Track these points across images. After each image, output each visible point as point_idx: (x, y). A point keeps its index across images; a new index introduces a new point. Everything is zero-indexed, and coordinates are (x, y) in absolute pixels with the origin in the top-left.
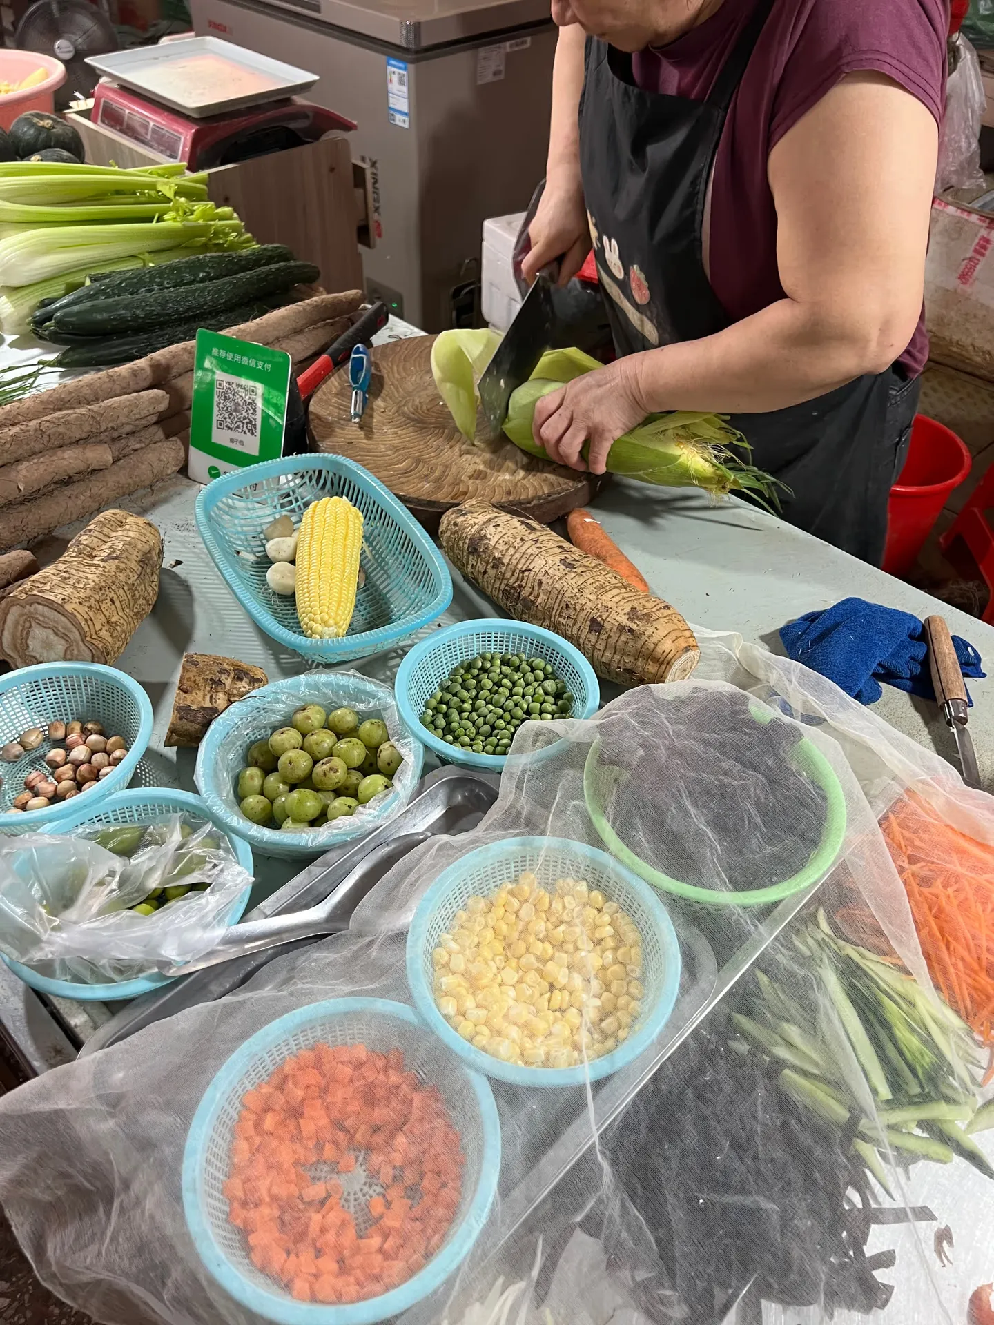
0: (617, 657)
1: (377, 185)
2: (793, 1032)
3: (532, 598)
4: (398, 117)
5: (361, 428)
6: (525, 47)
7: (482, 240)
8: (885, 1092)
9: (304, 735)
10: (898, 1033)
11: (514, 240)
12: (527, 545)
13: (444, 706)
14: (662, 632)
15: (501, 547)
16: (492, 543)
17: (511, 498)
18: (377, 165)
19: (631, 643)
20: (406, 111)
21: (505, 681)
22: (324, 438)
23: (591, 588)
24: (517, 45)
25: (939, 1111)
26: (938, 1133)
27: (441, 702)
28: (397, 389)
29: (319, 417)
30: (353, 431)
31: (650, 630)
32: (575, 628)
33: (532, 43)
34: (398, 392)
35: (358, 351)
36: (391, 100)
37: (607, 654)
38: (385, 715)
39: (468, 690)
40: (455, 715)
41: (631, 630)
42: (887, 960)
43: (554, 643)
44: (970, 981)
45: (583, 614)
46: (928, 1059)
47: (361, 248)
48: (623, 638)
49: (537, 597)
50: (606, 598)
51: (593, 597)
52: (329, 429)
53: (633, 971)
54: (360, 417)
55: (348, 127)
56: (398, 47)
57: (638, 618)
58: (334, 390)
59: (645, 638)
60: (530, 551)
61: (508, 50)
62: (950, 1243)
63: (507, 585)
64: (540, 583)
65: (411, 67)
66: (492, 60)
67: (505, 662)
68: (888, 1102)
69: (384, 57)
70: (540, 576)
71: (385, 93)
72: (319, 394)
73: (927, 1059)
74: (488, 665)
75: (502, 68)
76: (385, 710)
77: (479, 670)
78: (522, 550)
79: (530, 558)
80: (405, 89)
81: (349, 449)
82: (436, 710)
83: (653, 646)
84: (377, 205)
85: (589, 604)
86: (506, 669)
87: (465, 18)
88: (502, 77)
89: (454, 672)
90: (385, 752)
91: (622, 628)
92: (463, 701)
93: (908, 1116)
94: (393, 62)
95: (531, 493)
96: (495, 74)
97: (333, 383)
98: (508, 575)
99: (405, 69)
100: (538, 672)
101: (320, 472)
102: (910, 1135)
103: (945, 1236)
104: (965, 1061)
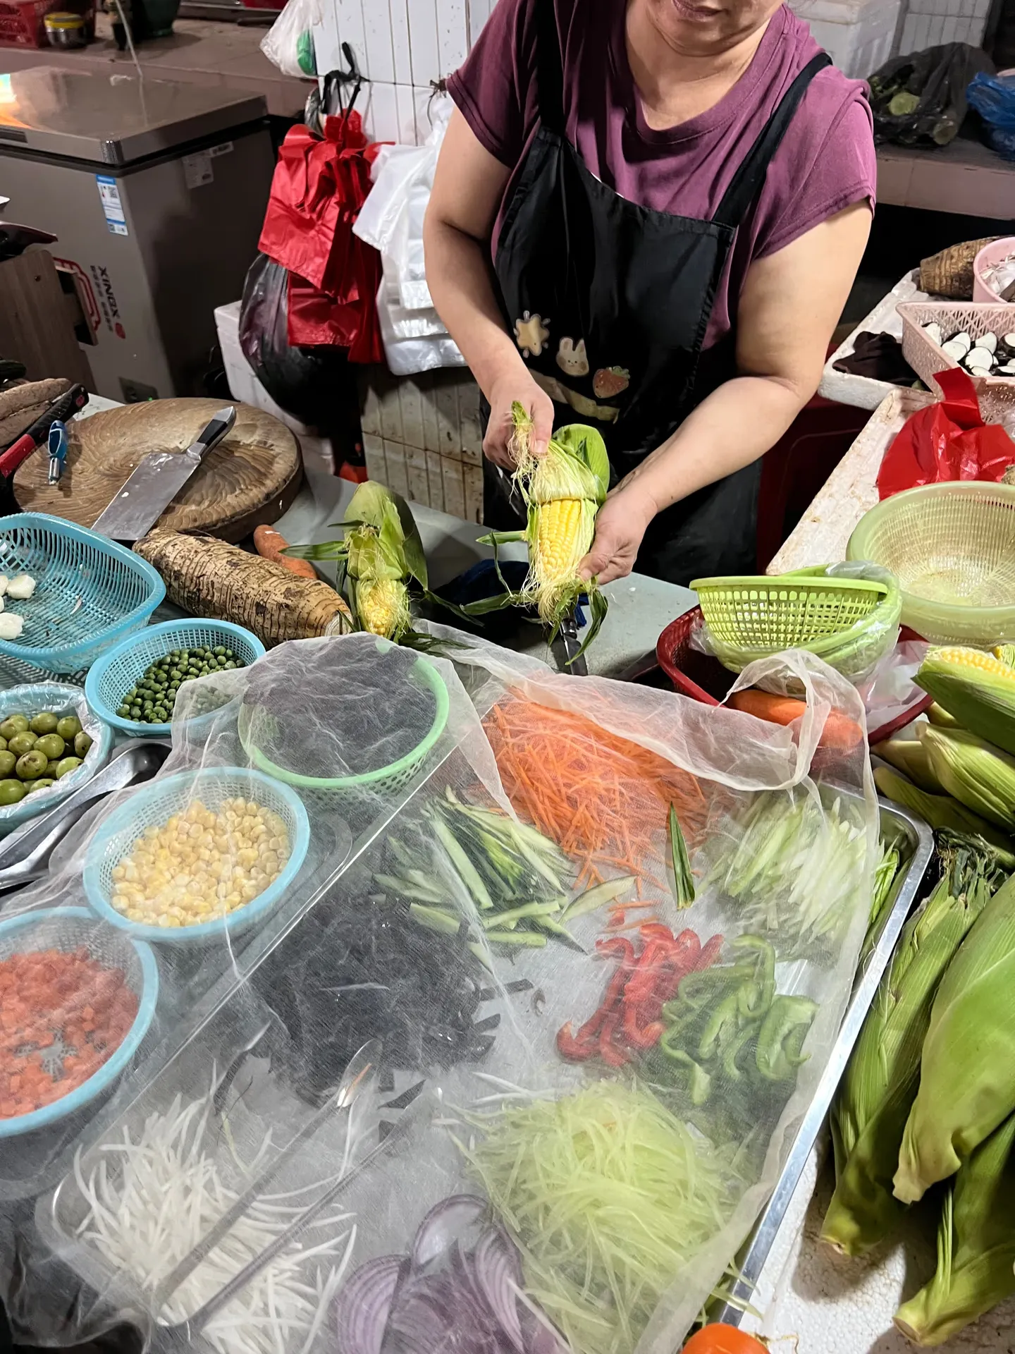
0: (282, 631)
1: (111, 291)
2: (417, 876)
3: (209, 598)
4: (116, 226)
5: (60, 489)
6: (228, 151)
7: (216, 327)
8: (487, 902)
9: (8, 740)
10: (492, 855)
11: (237, 320)
12: (200, 555)
13: (139, 700)
14: (313, 602)
15: (179, 561)
16: (171, 559)
17: (197, 524)
18: (108, 272)
19: (288, 616)
20: (123, 220)
21: (192, 670)
22: (26, 502)
23: (254, 579)
24: (220, 149)
25: (533, 909)
26: (532, 925)
27: (137, 696)
28: (93, 453)
29: (22, 487)
30: (54, 493)
31: (302, 604)
32: (246, 615)
33: (234, 145)
34: (95, 455)
35: (55, 426)
36: (107, 212)
37: (274, 630)
38: (79, 711)
39: (161, 683)
40: (148, 704)
41: (287, 606)
42: (492, 811)
43: (231, 631)
44: (554, 811)
45: (249, 601)
46: (518, 868)
47: (82, 345)
48: (283, 614)
49: (213, 596)
50: (266, 586)
51: (255, 586)
52: (30, 494)
53: (282, 854)
54: (57, 479)
55: (49, 239)
56: (104, 165)
57: (292, 595)
58: (36, 463)
59: (298, 610)
60: (202, 560)
61: (213, 155)
62: (543, 1001)
63: (189, 592)
64: (213, 583)
65: (119, 180)
66: (199, 167)
67: (192, 655)
68: (489, 909)
69: (93, 175)
70: (212, 578)
71: (101, 207)
72: (22, 468)
73: (516, 870)
74: (177, 659)
75: (210, 172)
76: (78, 706)
77: (169, 665)
78: (196, 560)
79: (203, 566)
80: (117, 201)
81: (50, 507)
82: (133, 704)
83: (306, 615)
84: (114, 309)
85: (252, 595)
86: (193, 660)
87: (164, 131)
88: (211, 180)
89: (148, 671)
90: (79, 739)
91: (280, 606)
92: (156, 693)
93: (509, 918)
94: (101, 178)
95: (215, 517)
96: (204, 177)
97: (36, 456)
98: (188, 583)
99: (114, 184)
100: (220, 657)
101: (15, 531)
102: (511, 931)
103: (539, 997)
104: (557, 873)
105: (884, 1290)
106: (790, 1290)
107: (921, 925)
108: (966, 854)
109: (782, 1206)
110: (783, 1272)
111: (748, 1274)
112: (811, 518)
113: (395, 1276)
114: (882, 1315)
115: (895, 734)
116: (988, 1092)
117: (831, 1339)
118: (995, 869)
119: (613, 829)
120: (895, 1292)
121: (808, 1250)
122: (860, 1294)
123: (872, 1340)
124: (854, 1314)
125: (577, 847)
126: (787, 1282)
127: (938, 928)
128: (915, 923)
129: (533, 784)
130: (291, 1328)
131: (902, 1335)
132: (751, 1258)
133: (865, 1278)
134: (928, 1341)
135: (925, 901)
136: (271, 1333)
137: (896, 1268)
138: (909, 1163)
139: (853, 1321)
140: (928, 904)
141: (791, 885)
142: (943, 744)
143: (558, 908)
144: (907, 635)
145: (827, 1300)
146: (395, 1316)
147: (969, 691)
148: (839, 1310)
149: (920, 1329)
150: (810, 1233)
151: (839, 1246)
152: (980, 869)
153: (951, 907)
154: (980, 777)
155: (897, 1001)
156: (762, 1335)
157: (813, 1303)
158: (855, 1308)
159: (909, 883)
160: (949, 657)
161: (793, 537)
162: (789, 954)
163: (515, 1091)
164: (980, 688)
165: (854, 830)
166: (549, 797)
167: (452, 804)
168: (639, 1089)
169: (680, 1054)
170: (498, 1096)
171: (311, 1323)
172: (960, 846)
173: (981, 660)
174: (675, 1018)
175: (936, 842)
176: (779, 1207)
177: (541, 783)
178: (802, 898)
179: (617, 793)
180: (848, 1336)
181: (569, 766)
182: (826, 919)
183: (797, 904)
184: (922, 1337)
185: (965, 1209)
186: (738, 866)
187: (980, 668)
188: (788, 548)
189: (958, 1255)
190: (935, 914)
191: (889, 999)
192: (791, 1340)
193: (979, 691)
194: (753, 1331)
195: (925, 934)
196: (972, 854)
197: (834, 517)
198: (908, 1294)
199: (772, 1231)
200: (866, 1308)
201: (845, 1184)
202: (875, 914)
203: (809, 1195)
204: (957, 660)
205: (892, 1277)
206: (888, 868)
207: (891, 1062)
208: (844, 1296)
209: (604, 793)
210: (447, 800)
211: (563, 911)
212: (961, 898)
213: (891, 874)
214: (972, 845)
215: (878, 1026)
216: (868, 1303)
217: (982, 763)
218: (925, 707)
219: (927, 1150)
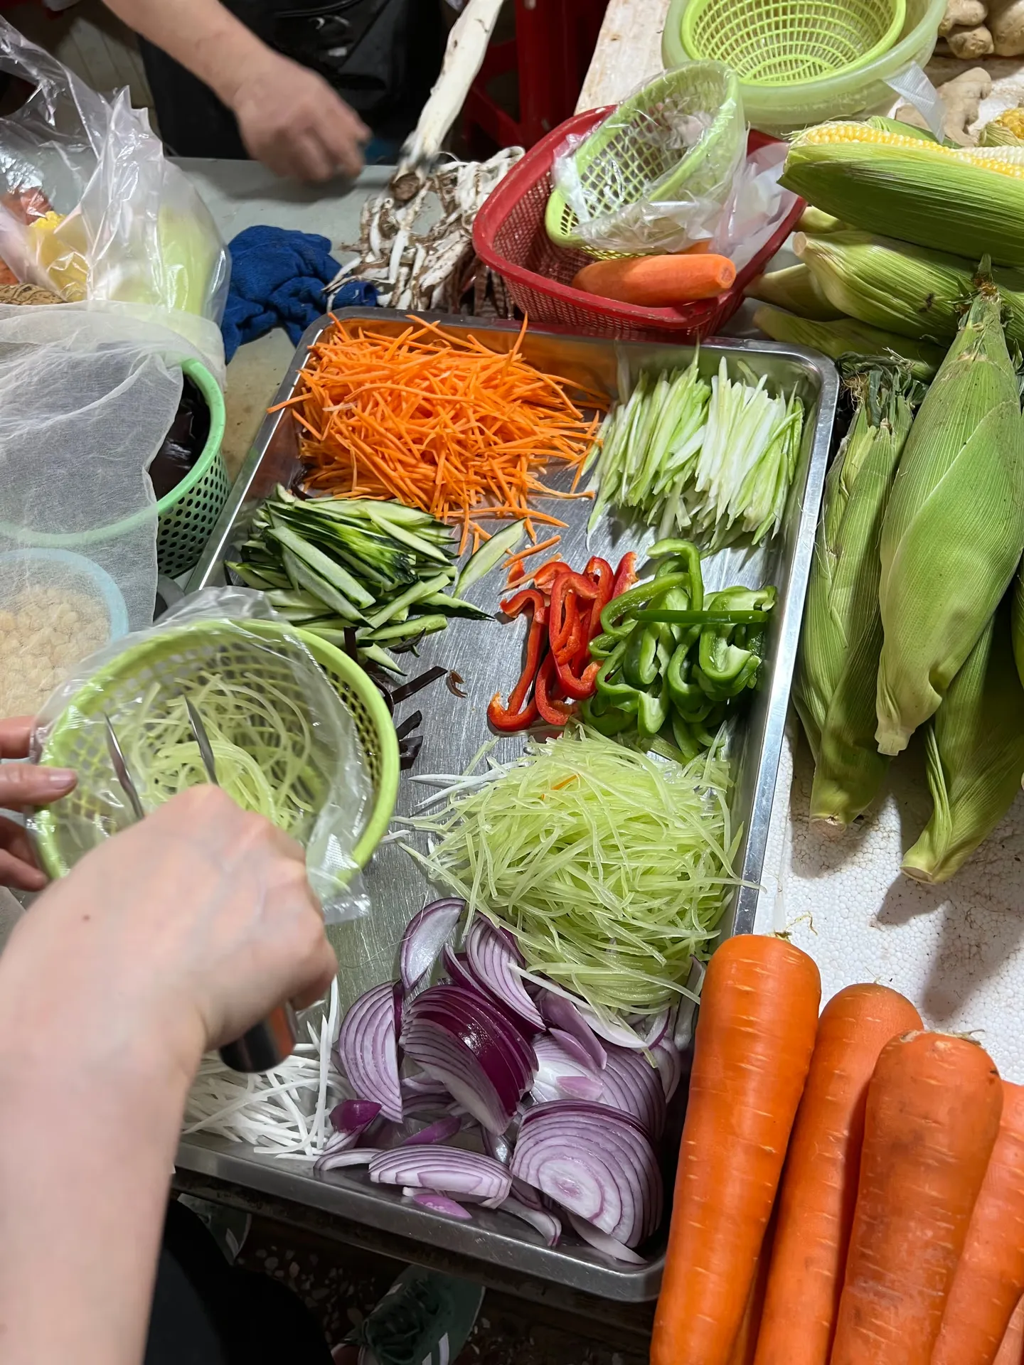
8: (366, 599)
25: (420, 591)
46: (389, 552)
62: (462, 682)
68: (372, 606)
93: (397, 609)
102: (403, 623)
103: (455, 678)
104: (435, 545)
105: (883, 844)
106: (791, 875)
107: (847, 467)
108: (878, 374)
109: (767, 800)
110: (782, 861)
111: (748, 878)
112: (610, 37)
113: (391, 1002)
114: (888, 867)
115: (769, 265)
116: (959, 617)
117: (843, 906)
118: (912, 381)
119: (485, 477)
120: (895, 842)
121: (799, 832)
122: (860, 855)
123: (883, 893)
124: (859, 876)
125: (451, 509)
126: (787, 868)
127: (865, 467)
128: (839, 468)
129: (376, 451)
130: (299, 1089)
131: (910, 879)
132: (749, 860)
133: (862, 839)
134: (940, 877)
135: (844, 441)
136: (278, 1100)
137: (891, 820)
138: (889, 715)
139: (860, 882)
140: (849, 442)
141: (694, 471)
142: (828, 253)
143: (449, 581)
144: (758, 140)
145: (831, 871)
146: (402, 1040)
147: (849, 175)
148: (844, 877)
149: (930, 869)
150: (798, 816)
151: (833, 819)
152: (896, 387)
153: (875, 438)
154: (876, 279)
155: (838, 557)
156: (782, 932)
157: (817, 879)
158: (859, 870)
159: (822, 429)
160: (817, 138)
161: (595, 66)
162: (708, 549)
163: (459, 782)
164: (861, 167)
165: (749, 389)
166: (400, 461)
167: (290, 504)
168: (588, 735)
169: (623, 687)
170: (443, 793)
171: (318, 1076)
172: (869, 368)
173: (854, 131)
174: (606, 653)
175: (841, 374)
176: (764, 803)
177: (387, 447)
178: (710, 482)
179: (477, 431)
180: (859, 897)
181: (412, 417)
182: (740, 496)
183: (704, 493)
184: (933, 877)
185: (951, 742)
186: (632, 472)
187: (856, 141)
188: (592, 82)
189: (953, 787)
190: (859, 451)
191: (830, 557)
192: (804, 919)
193: (860, 171)
194: (771, 930)
195: (853, 474)
196: (885, 373)
197: (635, 30)
198: (909, 839)
199: (764, 827)
200: (870, 866)
201: (824, 759)
202: (791, 475)
203: (789, 782)
204: (827, 139)
205: (888, 829)
206: (794, 421)
207: (845, 621)
208: (845, 862)
209: (462, 436)
210: (282, 501)
211: (456, 583)
212: (884, 424)
213: (799, 426)
214: (882, 363)
215: (824, 588)
216: (871, 861)
217: (876, 263)
218: (794, 223)
219: (905, 697)
